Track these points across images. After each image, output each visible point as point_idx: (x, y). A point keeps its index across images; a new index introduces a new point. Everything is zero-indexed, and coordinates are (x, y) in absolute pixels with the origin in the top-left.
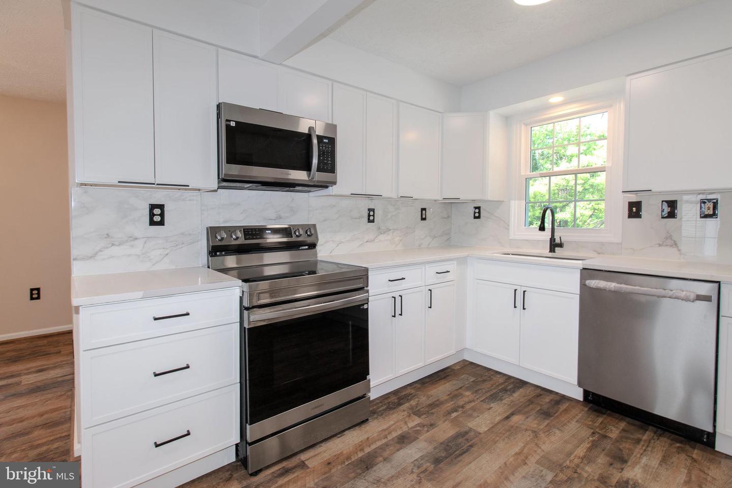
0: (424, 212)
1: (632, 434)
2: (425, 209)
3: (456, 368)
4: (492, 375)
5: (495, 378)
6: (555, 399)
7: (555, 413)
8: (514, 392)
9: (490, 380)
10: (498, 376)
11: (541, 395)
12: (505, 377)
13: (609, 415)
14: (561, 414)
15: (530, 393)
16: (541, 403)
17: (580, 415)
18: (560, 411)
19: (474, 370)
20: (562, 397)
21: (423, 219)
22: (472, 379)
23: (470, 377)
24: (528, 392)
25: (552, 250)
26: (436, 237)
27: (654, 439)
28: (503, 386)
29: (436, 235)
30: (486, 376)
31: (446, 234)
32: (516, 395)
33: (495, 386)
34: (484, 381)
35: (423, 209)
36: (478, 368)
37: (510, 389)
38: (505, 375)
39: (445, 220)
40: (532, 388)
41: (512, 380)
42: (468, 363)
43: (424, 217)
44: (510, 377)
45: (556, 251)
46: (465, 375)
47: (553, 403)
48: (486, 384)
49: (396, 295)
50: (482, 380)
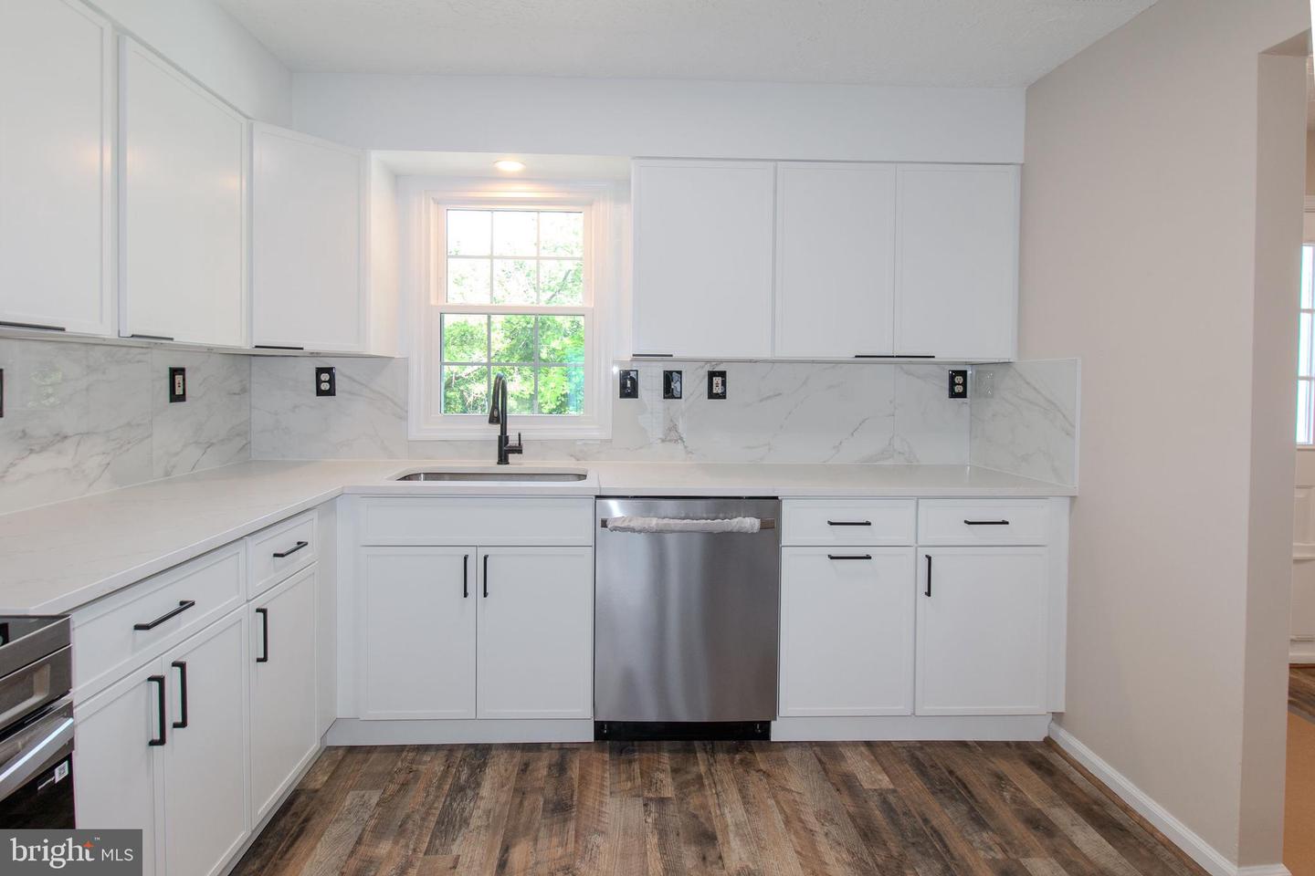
0: (179, 378)
1: (687, 773)
2: (181, 371)
3: (317, 785)
4: (412, 762)
5: (422, 768)
6: (554, 760)
7: (572, 795)
8: (478, 785)
9: (416, 779)
10: (427, 758)
11: (527, 765)
12: (442, 754)
13: (642, 750)
14: (581, 793)
15: (506, 770)
16: (537, 784)
17: (607, 775)
18: (576, 786)
19: (364, 768)
20: (561, 749)
21: (176, 398)
22: (375, 797)
23: (367, 794)
24: (502, 769)
25: (503, 459)
26: (212, 444)
27: (712, 764)
28: (450, 781)
29: (214, 441)
30: (400, 770)
31: (238, 435)
32: (485, 791)
33: (432, 790)
34: (404, 785)
35: (175, 372)
36: (374, 756)
37: (467, 781)
38: (439, 748)
39: (237, 397)
40: (505, 756)
41: (459, 755)
42: (341, 753)
43: (179, 391)
44: (451, 749)
45: (510, 461)
46: (351, 793)
47: (555, 772)
48: (412, 794)
49: (163, 667)
50: (397, 787)
